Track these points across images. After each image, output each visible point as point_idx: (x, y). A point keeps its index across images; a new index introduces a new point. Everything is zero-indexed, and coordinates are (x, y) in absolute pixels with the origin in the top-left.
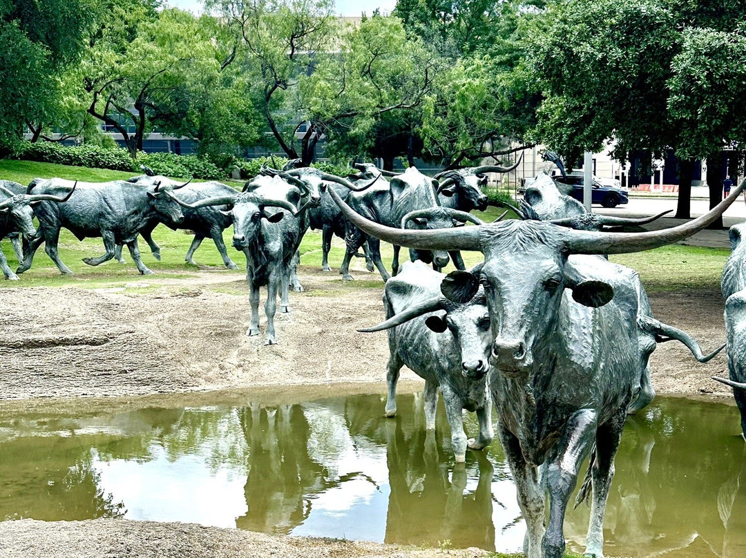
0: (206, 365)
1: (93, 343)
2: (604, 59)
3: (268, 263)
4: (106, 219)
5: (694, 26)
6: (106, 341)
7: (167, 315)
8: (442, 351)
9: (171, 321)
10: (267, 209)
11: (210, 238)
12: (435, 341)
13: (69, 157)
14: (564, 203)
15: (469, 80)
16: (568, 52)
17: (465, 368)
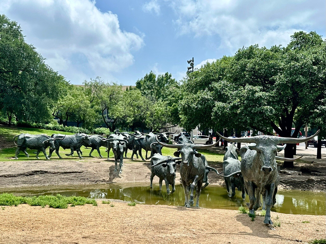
0: (106, 178)
1: (80, 173)
2: (197, 108)
3: (120, 154)
4: (72, 144)
5: (218, 101)
6: (82, 172)
7: (95, 167)
8: (165, 171)
9: (96, 168)
10: (121, 142)
11: (96, 149)
12: (163, 169)
13: (48, 127)
14: (188, 141)
15: (159, 108)
16: (189, 106)
17: (171, 174)
